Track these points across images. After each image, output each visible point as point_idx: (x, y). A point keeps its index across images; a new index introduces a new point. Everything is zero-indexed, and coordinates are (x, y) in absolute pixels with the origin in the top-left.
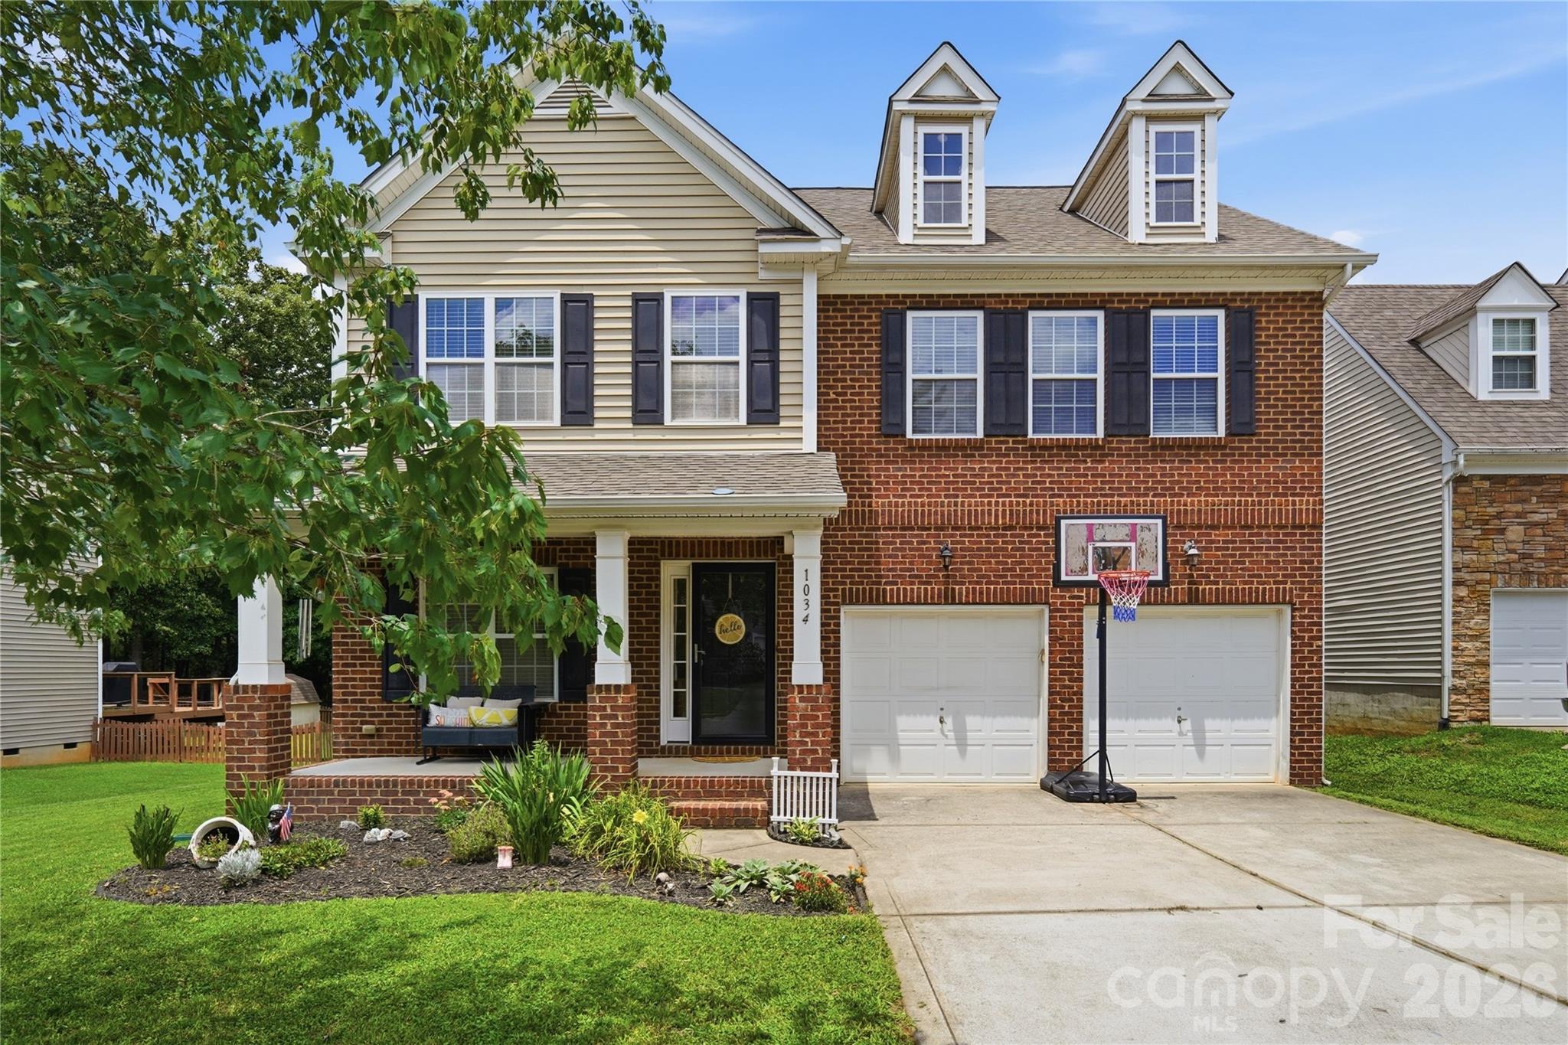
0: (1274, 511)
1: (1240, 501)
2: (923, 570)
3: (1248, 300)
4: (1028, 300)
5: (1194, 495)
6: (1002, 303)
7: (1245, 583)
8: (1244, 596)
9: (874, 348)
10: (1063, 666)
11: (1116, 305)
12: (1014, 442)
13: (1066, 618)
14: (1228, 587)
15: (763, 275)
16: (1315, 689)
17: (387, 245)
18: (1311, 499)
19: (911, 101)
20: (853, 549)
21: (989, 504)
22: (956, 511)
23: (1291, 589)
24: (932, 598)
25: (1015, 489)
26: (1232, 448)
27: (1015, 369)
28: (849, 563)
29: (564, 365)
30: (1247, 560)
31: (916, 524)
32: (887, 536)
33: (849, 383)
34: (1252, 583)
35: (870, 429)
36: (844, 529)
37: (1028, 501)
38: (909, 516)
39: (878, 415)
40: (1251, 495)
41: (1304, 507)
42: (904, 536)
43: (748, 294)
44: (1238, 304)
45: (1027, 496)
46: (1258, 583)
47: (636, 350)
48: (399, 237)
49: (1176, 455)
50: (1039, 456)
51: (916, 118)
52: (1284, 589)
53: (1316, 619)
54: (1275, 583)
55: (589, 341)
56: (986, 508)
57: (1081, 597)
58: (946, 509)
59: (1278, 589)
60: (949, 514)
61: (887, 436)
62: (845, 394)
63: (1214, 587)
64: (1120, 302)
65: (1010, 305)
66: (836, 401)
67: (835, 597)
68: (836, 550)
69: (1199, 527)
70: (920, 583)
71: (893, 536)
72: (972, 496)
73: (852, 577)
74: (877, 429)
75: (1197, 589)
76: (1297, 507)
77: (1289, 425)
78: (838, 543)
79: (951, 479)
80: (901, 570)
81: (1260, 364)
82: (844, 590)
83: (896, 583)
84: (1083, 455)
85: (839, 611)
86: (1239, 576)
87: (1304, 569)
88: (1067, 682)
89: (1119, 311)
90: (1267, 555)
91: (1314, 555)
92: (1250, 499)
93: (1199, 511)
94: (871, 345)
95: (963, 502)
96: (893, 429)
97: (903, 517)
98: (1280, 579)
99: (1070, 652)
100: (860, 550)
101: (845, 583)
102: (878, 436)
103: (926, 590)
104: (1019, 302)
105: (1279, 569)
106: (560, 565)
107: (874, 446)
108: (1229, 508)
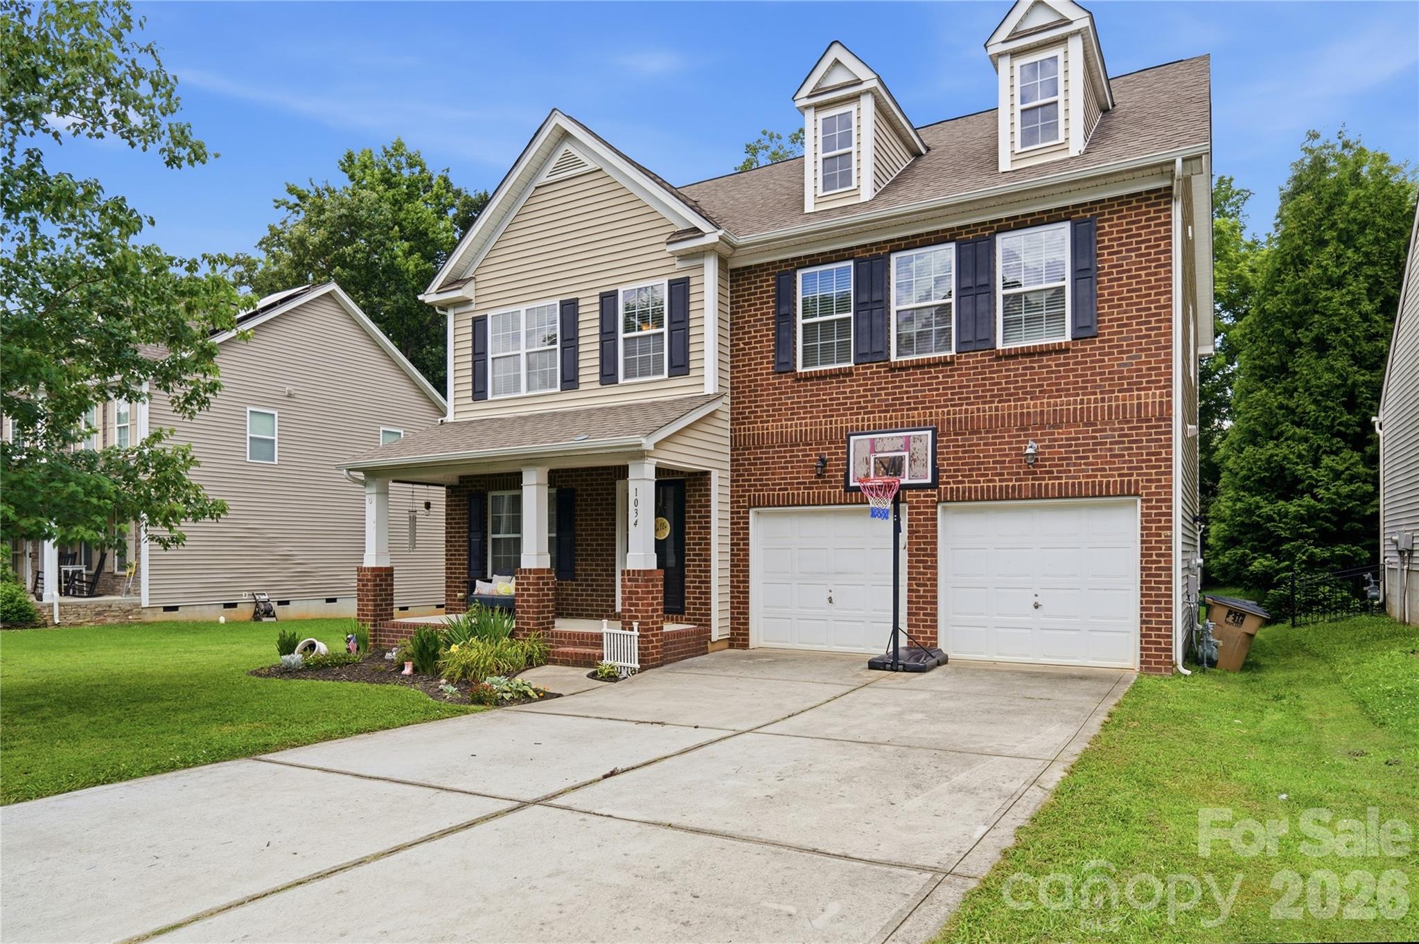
0: (1118, 407)
1: (1082, 400)
2: (807, 478)
3: (1090, 210)
4: (889, 245)
5: (1038, 398)
6: (868, 251)
7: (1088, 477)
8: (1087, 489)
9: (771, 304)
10: (919, 555)
11: (964, 236)
12: (877, 367)
13: (920, 514)
14: (1071, 481)
15: (679, 265)
16: (1163, 579)
17: (471, 285)
18: (1158, 392)
19: (809, 97)
20: (756, 464)
21: (857, 420)
22: (831, 428)
23: (1137, 482)
24: (813, 500)
25: (878, 406)
26: (1073, 351)
27: (877, 305)
28: (753, 475)
29: (562, 349)
30: (1090, 455)
31: (801, 441)
32: (781, 452)
33: (753, 334)
34: (1096, 476)
35: (768, 368)
36: (750, 449)
37: (888, 415)
38: (796, 435)
39: (773, 356)
40: (1095, 393)
41: (1150, 401)
42: (793, 451)
43: (669, 281)
44: (1081, 214)
45: (888, 411)
46: (1102, 476)
47: (602, 333)
48: (479, 279)
49: (1020, 363)
50: (898, 376)
51: (815, 108)
52: (1129, 481)
53: (1164, 510)
54: (1120, 475)
55: (576, 330)
56: (855, 424)
57: (934, 496)
58: (823, 427)
59: (1122, 482)
60: (826, 431)
61: (779, 373)
62: (750, 343)
63: (1057, 482)
64: (967, 233)
65: (874, 252)
66: (744, 349)
67: (744, 502)
68: (744, 465)
69: (1042, 427)
70: (805, 488)
71: (785, 452)
72: (844, 415)
73: (756, 485)
74: (773, 368)
75: (1040, 485)
76: (1143, 401)
77: (1134, 322)
78: (746, 459)
79: (828, 402)
80: (791, 478)
81: (1103, 268)
82: (749, 496)
83: (787, 489)
84: (935, 372)
85: (748, 513)
86: (1083, 471)
87: (1151, 461)
88: (922, 570)
89: (966, 241)
90: (1111, 450)
91: (1161, 447)
92: (1092, 397)
93: (1042, 412)
94: (768, 302)
95: (836, 421)
96: (784, 367)
97: (791, 436)
98: (1126, 471)
99: (925, 543)
100: (761, 464)
101: (750, 491)
102: (774, 373)
103: (809, 493)
104: (881, 249)
105: (1124, 462)
106: (559, 487)
107: (771, 381)
108: (1071, 407)
